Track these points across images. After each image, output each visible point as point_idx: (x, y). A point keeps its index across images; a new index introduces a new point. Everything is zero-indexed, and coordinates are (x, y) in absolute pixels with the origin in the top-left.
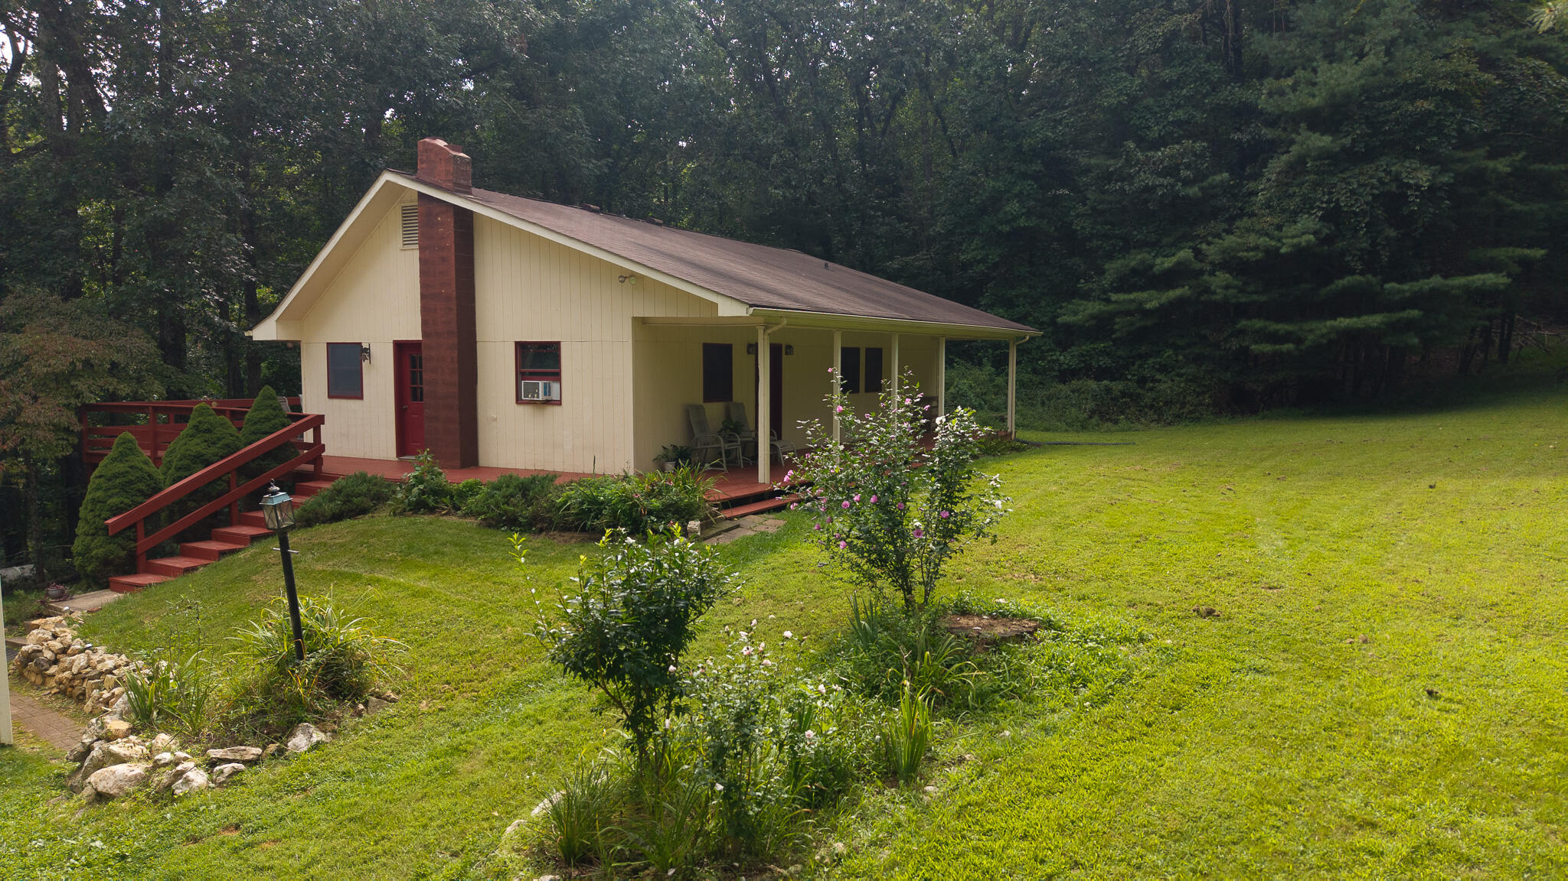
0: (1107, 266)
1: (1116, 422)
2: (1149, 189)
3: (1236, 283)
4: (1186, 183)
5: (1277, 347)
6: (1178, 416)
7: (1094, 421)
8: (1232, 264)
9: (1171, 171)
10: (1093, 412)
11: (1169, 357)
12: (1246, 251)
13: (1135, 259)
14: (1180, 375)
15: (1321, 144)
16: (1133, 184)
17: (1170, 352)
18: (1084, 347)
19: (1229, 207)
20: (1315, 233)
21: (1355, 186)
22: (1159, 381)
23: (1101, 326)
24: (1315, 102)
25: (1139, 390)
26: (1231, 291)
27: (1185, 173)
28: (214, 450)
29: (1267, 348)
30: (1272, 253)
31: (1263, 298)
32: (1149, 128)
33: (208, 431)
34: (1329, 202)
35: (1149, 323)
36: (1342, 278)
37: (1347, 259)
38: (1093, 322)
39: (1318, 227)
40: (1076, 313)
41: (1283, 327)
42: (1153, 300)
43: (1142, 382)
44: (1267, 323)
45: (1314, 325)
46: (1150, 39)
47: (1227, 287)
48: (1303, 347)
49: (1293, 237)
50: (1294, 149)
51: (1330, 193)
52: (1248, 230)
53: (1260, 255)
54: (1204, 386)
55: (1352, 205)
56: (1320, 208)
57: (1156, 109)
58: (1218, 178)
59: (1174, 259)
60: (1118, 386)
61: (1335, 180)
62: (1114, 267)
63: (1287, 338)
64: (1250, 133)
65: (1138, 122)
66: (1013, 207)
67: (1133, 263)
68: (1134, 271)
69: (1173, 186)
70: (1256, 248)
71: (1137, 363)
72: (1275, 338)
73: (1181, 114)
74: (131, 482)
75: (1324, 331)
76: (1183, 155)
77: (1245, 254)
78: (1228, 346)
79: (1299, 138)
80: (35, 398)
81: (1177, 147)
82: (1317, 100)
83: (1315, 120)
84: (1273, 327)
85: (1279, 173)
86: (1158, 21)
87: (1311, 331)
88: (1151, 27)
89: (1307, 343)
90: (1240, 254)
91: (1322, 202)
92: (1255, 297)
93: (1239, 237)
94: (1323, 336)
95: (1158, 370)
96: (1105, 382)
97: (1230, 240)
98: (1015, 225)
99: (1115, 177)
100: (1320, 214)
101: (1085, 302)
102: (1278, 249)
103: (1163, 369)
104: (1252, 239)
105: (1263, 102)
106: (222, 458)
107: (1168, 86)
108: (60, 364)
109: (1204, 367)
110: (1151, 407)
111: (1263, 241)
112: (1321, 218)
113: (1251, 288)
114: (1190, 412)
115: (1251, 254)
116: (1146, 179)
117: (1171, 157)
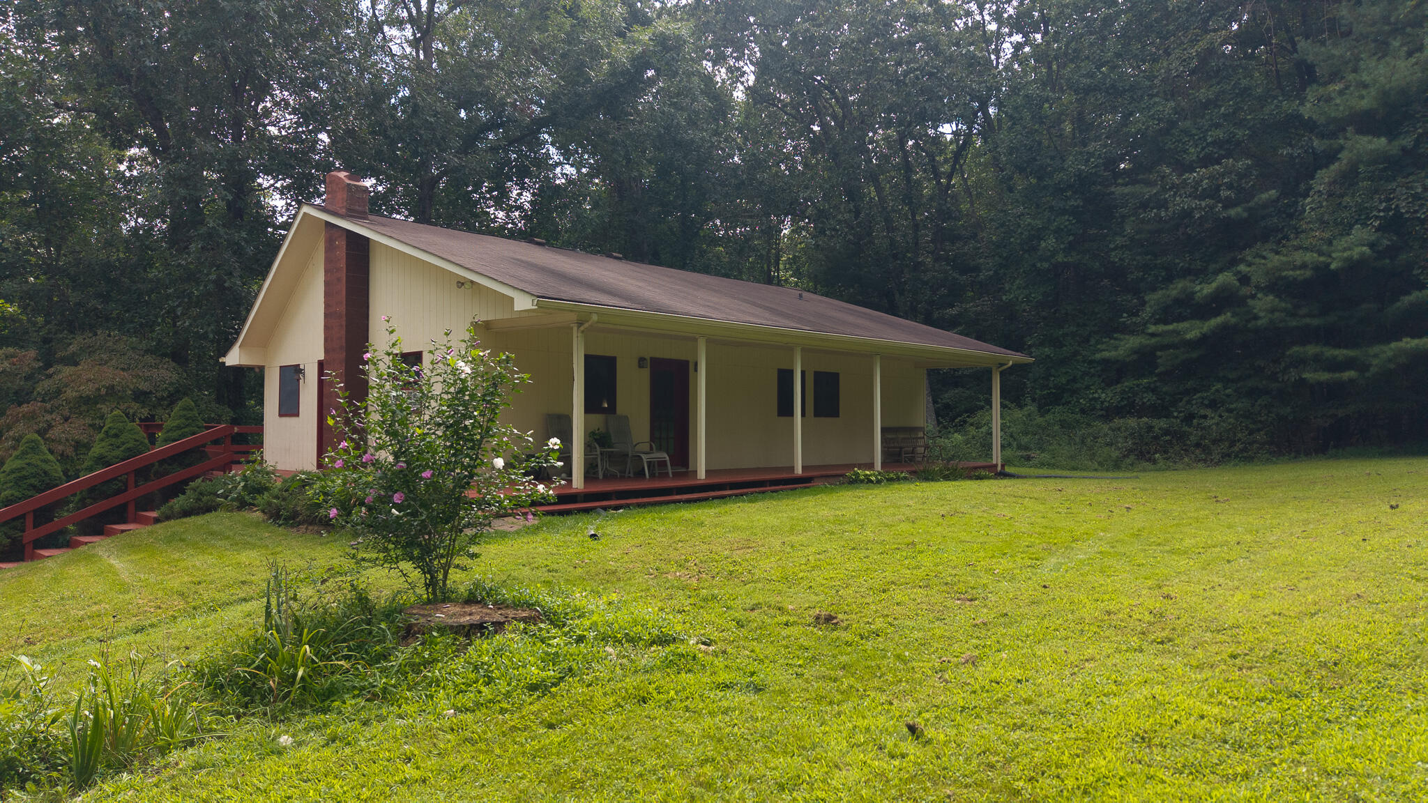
0: (1147, 298)
1: (1154, 462)
2: (1187, 214)
3: (1283, 305)
4: (1228, 204)
5: (1337, 375)
6: (1229, 455)
7: (1128, 461)
8: (1279, 286)
9: (1213, 193)
10: (1131, 451)
11: (1217, 391)
12: (1292, 270)
13: (1177, 288)
14: (1230, 411)
15: (1372, 147)
16: (1167, 209)
17: (1219, 386)
18: (1126, 384)
19: (1283, 227)
20: (1372, 245)
21: (1419, 190)
22: (1205, 417)
23: (1145, 360)
24: (1365, 104)
25: (1186, 428)
26: (1277, 314)
27: (1224, 193)
28: (117, 452)
29: (1324, 376)
30: (1322, 271)
31: (1316, 322)
32: (1185, 151)
33: (116, 436)
34: (1387, 209)
35: (1194, 355)
36: (1409, 293)
37: (1415, 272)
38: (1135, 357)
39: (1373, 238)
40: (1116, 348)
41: (1341, 353)
42: (1193, 330)
43: (1189, 418)
44: (1325, 349)
45: (1376, 349)
46: (1185, 60)
47: (1272, 311)
48: (1367, 375)
49: (1345, 250)
50: (1344, 156)
51: (1388, 200)
52: (1297, 248)
53: (1308, 273)
54: (1260, 421)
55: (1416, 212)
56: (1377, 217)
57: (1194, 131)
58: (1265, 196)
59: (1214, 285)
60: (1161, 424)
61: (1394, 185)
62: (1154, 299)
63: (1348, 364)
64: (1302, 147)
65: (1172, 147)
66: (1049, 243)
67: (1174, 293)
68: (1177, 301)
69: (1212, 208)
70: (1304, 266)
71: (1185, 399)
72: (1335, 366)
73: (1220, 134)
74: (25, 477)
75: (1390, 354)
76: (1223, 175)
77: (1291, 273)
78: (1286, 378)
79: (1349, 144)
80: (66, 419)
81: (1217, 167)
82: (1365, 101)
83: (1366, 123)
84: (1330, 352)
85: (1330, 184)
86: (1194, 42)
87: (1376, 356)
88: (1185, 49)
89: (1373, 370)
90: (1284, 274)
91: (1380, 211)
92: (1308, 320)
93: (1286, 255)
94: (1390, 360)
95: (1207, 406)
96: (1145, 419)
97: (1275, 260)
98: (1053, 261)
99: (1151, 205)
100: (1376, 224)
101: (1127, 337)
102: (1329, 264)
103: (1213, 405)
104: (1299, 257)
105: (1307, 111)
106: (123, 460)
107: (1206, 105)
108: (88, 389)
109: (1259, 402)
110: (1198, 445)
111: (1310, 257)
112: (1378, 230)
113: (1303, 311)
114: (1242, 451)
115: (1298, 272)
116: (1181, 202)
117: (1211, 177)
